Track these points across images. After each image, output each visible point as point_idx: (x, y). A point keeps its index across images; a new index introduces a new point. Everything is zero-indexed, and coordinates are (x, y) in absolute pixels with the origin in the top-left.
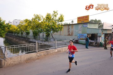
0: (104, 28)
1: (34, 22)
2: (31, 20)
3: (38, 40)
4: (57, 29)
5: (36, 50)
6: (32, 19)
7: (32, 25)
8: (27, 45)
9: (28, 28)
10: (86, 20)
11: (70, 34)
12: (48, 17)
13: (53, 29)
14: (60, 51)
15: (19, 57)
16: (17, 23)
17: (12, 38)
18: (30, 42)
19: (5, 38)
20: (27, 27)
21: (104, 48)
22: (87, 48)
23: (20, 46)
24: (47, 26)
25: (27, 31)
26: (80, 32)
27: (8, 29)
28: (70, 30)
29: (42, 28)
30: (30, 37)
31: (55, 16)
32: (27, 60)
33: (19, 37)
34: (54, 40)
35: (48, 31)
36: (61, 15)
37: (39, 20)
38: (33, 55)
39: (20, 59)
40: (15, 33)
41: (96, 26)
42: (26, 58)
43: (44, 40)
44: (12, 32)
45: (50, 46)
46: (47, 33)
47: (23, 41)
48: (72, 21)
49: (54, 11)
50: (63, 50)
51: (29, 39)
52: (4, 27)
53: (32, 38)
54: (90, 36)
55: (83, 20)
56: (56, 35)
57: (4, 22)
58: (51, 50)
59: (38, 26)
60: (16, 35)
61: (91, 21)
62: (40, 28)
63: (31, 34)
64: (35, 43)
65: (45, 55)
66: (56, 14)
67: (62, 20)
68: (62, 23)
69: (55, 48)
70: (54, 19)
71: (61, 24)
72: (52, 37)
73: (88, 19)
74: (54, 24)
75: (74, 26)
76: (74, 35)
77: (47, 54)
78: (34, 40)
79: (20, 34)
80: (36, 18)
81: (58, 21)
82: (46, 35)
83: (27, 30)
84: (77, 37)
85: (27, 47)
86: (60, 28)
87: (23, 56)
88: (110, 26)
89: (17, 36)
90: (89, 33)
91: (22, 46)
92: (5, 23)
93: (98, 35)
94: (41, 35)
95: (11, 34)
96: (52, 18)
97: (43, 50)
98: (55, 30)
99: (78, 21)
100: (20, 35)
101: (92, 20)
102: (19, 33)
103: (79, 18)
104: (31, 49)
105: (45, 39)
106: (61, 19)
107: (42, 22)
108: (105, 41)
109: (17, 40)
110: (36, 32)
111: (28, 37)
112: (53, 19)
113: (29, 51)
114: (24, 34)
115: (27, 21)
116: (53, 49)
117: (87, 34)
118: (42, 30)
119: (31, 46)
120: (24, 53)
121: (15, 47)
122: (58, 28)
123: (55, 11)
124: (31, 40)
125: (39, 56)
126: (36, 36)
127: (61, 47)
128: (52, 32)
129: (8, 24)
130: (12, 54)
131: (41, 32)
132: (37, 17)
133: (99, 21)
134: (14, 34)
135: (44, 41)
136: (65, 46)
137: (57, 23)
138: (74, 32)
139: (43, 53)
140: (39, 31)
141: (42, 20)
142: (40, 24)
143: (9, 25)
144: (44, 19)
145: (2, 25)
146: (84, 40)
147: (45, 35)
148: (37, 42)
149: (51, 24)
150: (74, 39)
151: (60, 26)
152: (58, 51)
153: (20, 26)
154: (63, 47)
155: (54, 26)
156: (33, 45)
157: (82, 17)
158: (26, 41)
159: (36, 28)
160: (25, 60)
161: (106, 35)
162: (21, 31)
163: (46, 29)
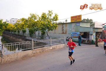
0: (95, 27)
1: (30, 21)
2: (27, 19)
3: (34, 38)
4: (52, 27)
5: (32, 47)
6: (28, 18)
7: (28, 23)
8: (23, 43)
9: (25, 26)
11: (64, 32)
12: (43, 16)
13: (48, 28)
14: (55, 49)
15: (16, 54)
17: (9, 36)
18: (26, 40)
19: (2, 36)
20: (23, 25)
21: (95, 45)
22: (80, 46)
23: (16, 44)
24: (43, 25)
25: (23, 30)
26: (74, 31)
27: (6, 27)
28: (64, 29)
29: (38, 26)
30: (26, 35)
31: (50, 15)
32: (23, 58)
33: (16, 35)
34: (49, 38)
35: (43, 29)
36: (56, 15)
37: (35, 19)
38: (29, 52)
39: (16, 57)
40: (12, 31)
41: (88, 25)
42: (22, 55)
43: (40, 38)
44: (9, 30)
45: (45, 44)
46: (42, 32)
47: (20, 39)
48: (66, 20)
49: (49, 11)
50: (58, 48)
51: (25, 37)
52: (2, 25)
53: (28, 36)
54: (83, 34)
55: (76, 19)
56: (50, 33)
57: (1, 21)
58: (46, 48)
59: (34, 25)
60: (13, 33)
61: (83, 20)
62: (35, 27)
63: (27, 32)
64: (31, 40)
65: (40, 52)
66: (51, 13)
67: (56, 19)
68: (57, 22)
69: (50, 46)
70: (49, 18)
71: (56, 22)
72: (48, 35)
73: (80, 19)
74: (49, 22)
75: (68, 25)
76: (68, 33)
77: (43, 52)
78: (30, 38)
79: (17, 32)
80: (32, 17)
81: (53, 20)
82: (42, 34)
83: (23, 29)
84: (70, 35)
85: (24, 45)
86: (55, 27)
87: (19, 53)
88: (101, 25)
89: (14, 34)
90: (82, 31)
91: (19, 43)
92: (3, 22)
93: (90, 33)
94: (37, 33)
95: (8, 32)
96: (47, 17)
97: (39, 48)
98: (50, 28)
99: (71, 20)
100: (17, 33)
101: (84, 20)
102: (16, 31)
103: (72, 18)
104: (27, 46)
105: (40, 37)
106: (56, 18)
107: (38, 21)
108: (96, 39)
109: (14, 38)
110: (32, 30)
111: (24, 35)
112: (48, 18)
113: (26, 48)
114: (21, 32)
115: (23, 20)
116: (48, 47)
117: (80, 32)
118: (37, 28)
119: (27, 44)
120: (21, 51)
121: (12, 45)
123: (50, 11)
124: (27, 38)
125: (34, 53)
126: (32, 34)
127: (56, 45)
128: (47, 30)
129: (5, 22)
130: (9, 52)
131: (36, 31)
132: (33, 16)
133: (91, 20)
134: (11, 33)
135: (40, 39)
136: (59, 44)
137: (52, 22)
138: (68, 31)
139: (38, 50)
140: (35, 29)
141: (38, 19)
142: (36, 23)
143: (7, 23)
144: (40, 18)
146: (77, 37)
147: (40, 33)
148: (33, 40)
149: (46, 23)
150: (67, 37)
151: (55, 25)
152: (53, 49)
153: (17, 24)
154: (57, 44)
155: (49, 25)
156: (30, 43)
157: (75, 16)
158: (23, 39)
159: (32, 26)
160: (22, 57)
161: (97, 33)
162: (18, 29)
163: (41, 27)
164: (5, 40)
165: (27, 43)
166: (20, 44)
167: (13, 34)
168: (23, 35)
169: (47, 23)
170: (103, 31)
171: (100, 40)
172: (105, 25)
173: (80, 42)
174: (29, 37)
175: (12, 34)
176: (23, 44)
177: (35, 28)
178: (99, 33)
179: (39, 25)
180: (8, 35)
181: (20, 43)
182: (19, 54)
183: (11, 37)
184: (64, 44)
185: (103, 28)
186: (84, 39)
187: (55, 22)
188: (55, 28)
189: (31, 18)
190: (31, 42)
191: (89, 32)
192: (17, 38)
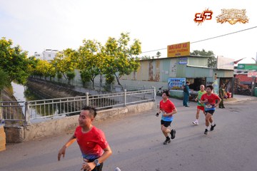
0: (218, 68)
1: (83, 54)
2: (77, 50)
3: (90, 89)
4: (127, 67)
6: (79, 48)
7: (79, 60)
8: (69, 99)
9: (72, 65)
10: (185, 50)
11: (154, 78)
12: (110, 45)
13: (120, 68)
14: (133, 112)
15: (53, 123)
16: (50, 55)
18: (76, 94)
19: (27, 85)
20: (69, 63)
22: (186, 106)
23: (54, 101)
24: (109, 63)
25: (69, 72)
26: (173, 75)
27: (34, 67)
28: (154, 70)
29: (98, 65)
30: (75, 84)
31: (125, 43)
32: (68, 129)
33: (54, 83)
34: (123, 90)
35: (109, 72)
36: (136, 42)
37: (93, 50)
39: (54, 127)
40: (47, 75)
41: (204, 64)
42: (66, 125)
43: (103, 89)
44: (40, 74)
45: (113, 102)
46: (107, 77)
47: (62, 91)
48: (158, 53)
49: (122, 34)
50: (140, 110)
51: (74, 87)
52: (25, 64)
53: (80, 85)
54: (193, 81)
55: (179, 51)
56: (125, 79)
57: (24, 55)
58: (115, 110)
59: (91, 62)
60: (48, 79)
61: (193, 54)
62: (94, 66)
63: (78, 77)
64: (85, 94)
65: (103, 119)
66: (126, 38)
67: (137, 51)
68: (138, 56)
69: (124, 106)
70: (122, 48)
71: (137, 58)
72: (119, 84)
73: (188, 50)
74: (121, 57)
75: (161, 63)
76: (161, 80)
77: (108, 118)
78: (83, 90)
79: (56, 77)
80: (87, 47)
81: (130, 52)
82: (107, 81)
83: (69, 70)
84: (167, 84)
85: (69, 103)
86: (134, 66)
87: (60, 120)
88: (231, 64)
89: (51, 82)
90: (190, 76)
91: (59, 101)
92: (28, 57)
93: (208, 80)
94: (97, 79)
95: (39, 77)
96: (119, 46)
97: (101, 109)
98: (124, 70)
99: (169, 52)
100: (56, 79)
101: (196, 52)
102: (54, 76)
103: (170, 48)
104: (76, 106)
105: (104, 87)
106: (136, 49)
107: (99, 55)
109: (50, 89)
110: (87, 73)
111: (71, 83)
112: (120, 48)
113: (73, 111)
114: (64, 78)
115: (69, 53)
116: (120, 108)
117: (187, 78)
118: (98, 70)
119: (76, 102)
120: (64, 115)
121: (45, 103)
122: (129, 67)
123: (125, 34)
124: (77, 90)
126: (87, 83)
127: (135, 104)
128: (117, 73)
129: (33, 58)
130: (40, 117)
131: (96, 75)
132: (90, 45)
133: (210, 53)
134: (44, 78)
135: (103, 92)
136: (142, 102)
137: (129, 57)
140: (93, 72)
141: (99, 51)
142: (94, 58)
143: (35, 59)
144: (103, 48)
145: (21, 60)
146: (179, 89)
147: (104, 80)
148: (88, 93)
149: (116, 58)
150: (160, 89)
151: (134, 63)
152: (129, 112)
153: (56, 62)
154: (139, 103)
155: (122, 62)
156: (81, 100)
157: (176, 45)
158: (68, 92)
159: (87, 65)
160: (65, 127)
161: (222, 80)
162: (58, 71)
163: (105, 68)
164: (32, 93)
165: (76, 99)
166: (61, 102)
167: (48, 81)
168: (69, 82)
169: (118, 58)
170: (235, 75)
171: (228, 94)
172: (239, 63)
173: (187, 99)
174: (80, 87)
175: (46, 81)
176: (68, 101)
177: (93, 69)
178: (227, 81)
179: (101, 64)
180: (39, 83)
181: (62, 100)
182: (60, 122)
183: (43, 86)
184: (152, 103)
185: (236, 70)
186: (195, 92)
187: (134, 56)
188: (135, 69)
189: (84, 49)
190: (84, 98)
191: (206, 78)
192: (56, 89)
